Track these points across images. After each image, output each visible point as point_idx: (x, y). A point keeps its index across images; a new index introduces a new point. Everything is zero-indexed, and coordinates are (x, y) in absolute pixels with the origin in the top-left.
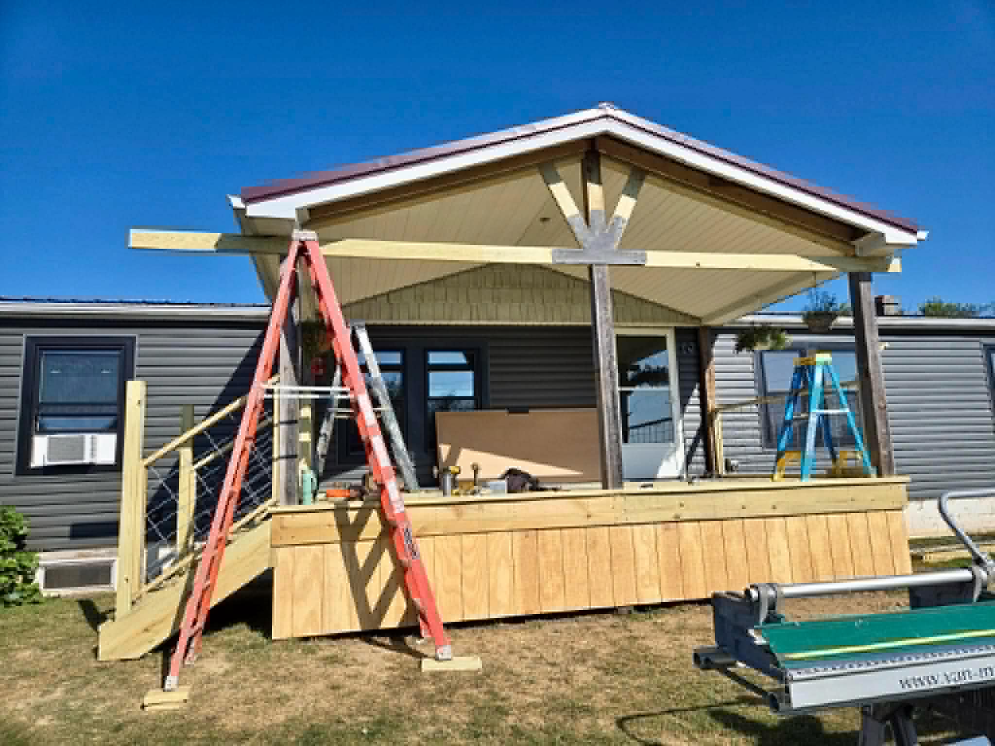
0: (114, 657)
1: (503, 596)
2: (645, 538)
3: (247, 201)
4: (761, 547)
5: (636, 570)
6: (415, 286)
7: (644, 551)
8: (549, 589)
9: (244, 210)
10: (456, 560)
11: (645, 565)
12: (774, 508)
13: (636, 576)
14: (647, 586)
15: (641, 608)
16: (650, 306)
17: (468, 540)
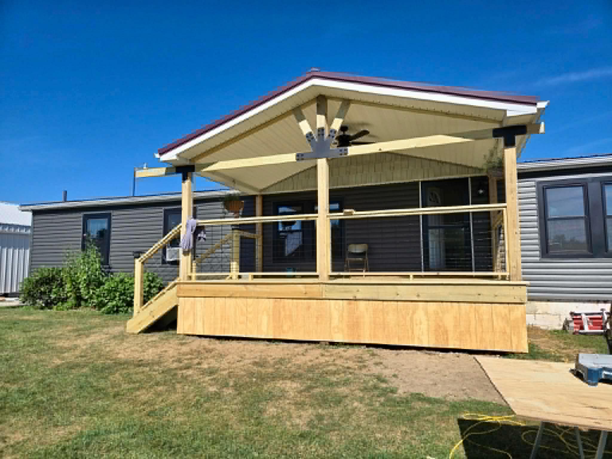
0: (131, 332)
1: (264, 328)
2: (337, 307)
3: (161, 154)
4: (408, 318)
5: (330, 323)
6: (305, 171)
7: (335, 315)
8: (285, 328)
9: (159, 158)
10: (244, 309)
11: (335, 322)
12: (418, 296)
13: (330, 327)
14: (335, 333)
15: (332, 343)
16: (448, 166)
17: (250, 301)
